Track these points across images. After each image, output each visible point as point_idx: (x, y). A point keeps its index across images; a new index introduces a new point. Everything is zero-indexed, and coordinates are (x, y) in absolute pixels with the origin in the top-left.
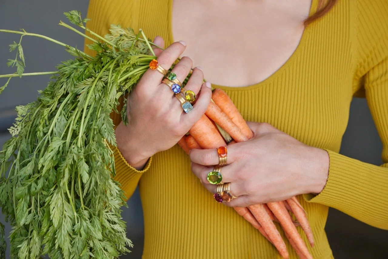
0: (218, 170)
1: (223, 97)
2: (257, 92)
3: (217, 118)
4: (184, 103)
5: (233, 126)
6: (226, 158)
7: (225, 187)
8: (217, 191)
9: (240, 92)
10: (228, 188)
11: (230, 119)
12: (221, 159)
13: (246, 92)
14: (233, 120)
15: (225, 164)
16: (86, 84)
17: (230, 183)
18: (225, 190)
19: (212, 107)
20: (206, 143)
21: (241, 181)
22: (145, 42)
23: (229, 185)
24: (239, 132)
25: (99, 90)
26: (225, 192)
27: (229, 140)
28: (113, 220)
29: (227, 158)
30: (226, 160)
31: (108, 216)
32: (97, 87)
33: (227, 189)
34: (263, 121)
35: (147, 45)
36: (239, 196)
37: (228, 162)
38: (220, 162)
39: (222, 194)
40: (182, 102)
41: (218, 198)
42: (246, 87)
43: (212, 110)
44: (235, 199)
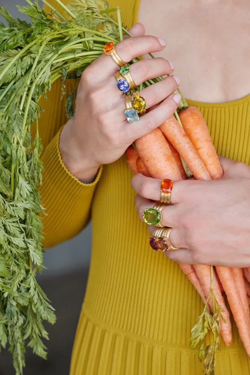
0: (159, 209)
1: (195, 119)
2: (236, 111)
3: (176, 142)
4: (130, 108)
5: (194, 158)
6: (169, 194)
7: (164, 232)
8: (155, 235)
9: (215, 109)
10: (167, 235)
11: (196, 149)
12: (163, 194)
13: (223, 109)
14: (200, 151)
15: (168, 202)
16: (9, 55)
17: (171, 228)
18: (163, 235)
19: (174, 127)
20: (152, 170)
21: (185, 230)
22: (117, 27)
23: (170, 231)
24: (201, 167)
25: (23, 67)
26: (161, 239)
27: (189, 175)
28: (15, 233)
29: (171, 195)
30: (169, 198)
31: (11, 226)
32: (23, 64)
33: (165, 236)
34: (239, 160)
35: (118, 31)
36: (181, 249)
37: (173, 201)
38: (161, 198)
39: (158, 240)
40: (128, 107)
41: (154, 244)
42: (223, 103)
43: (173, 131)
44: (174, 250)
